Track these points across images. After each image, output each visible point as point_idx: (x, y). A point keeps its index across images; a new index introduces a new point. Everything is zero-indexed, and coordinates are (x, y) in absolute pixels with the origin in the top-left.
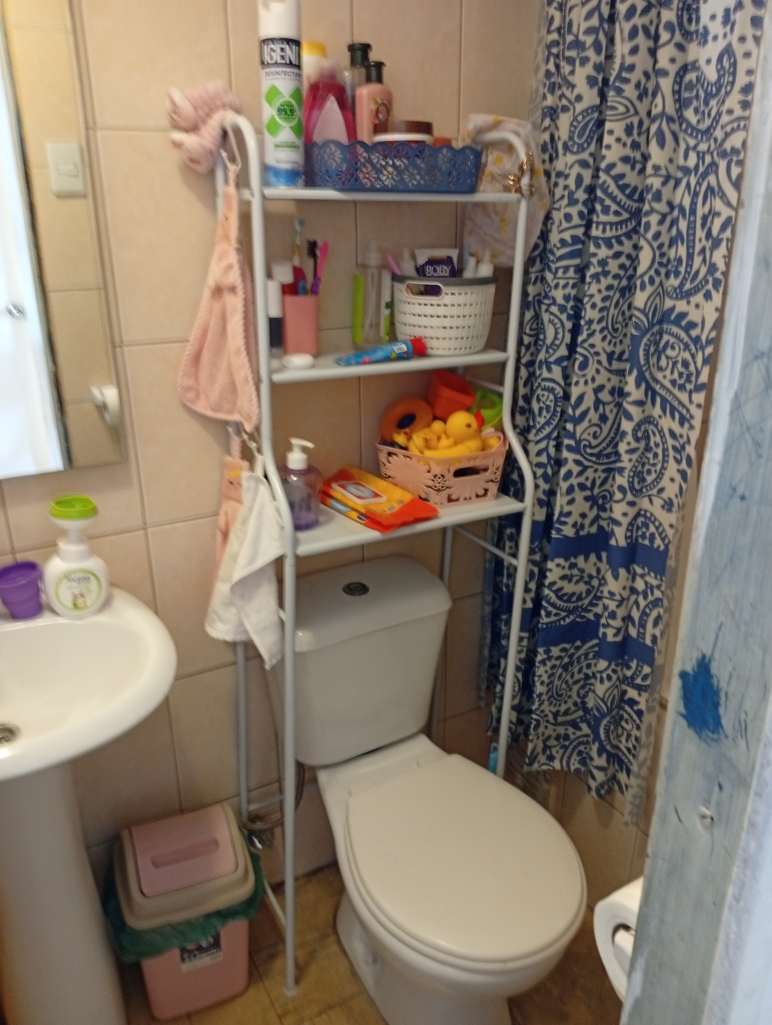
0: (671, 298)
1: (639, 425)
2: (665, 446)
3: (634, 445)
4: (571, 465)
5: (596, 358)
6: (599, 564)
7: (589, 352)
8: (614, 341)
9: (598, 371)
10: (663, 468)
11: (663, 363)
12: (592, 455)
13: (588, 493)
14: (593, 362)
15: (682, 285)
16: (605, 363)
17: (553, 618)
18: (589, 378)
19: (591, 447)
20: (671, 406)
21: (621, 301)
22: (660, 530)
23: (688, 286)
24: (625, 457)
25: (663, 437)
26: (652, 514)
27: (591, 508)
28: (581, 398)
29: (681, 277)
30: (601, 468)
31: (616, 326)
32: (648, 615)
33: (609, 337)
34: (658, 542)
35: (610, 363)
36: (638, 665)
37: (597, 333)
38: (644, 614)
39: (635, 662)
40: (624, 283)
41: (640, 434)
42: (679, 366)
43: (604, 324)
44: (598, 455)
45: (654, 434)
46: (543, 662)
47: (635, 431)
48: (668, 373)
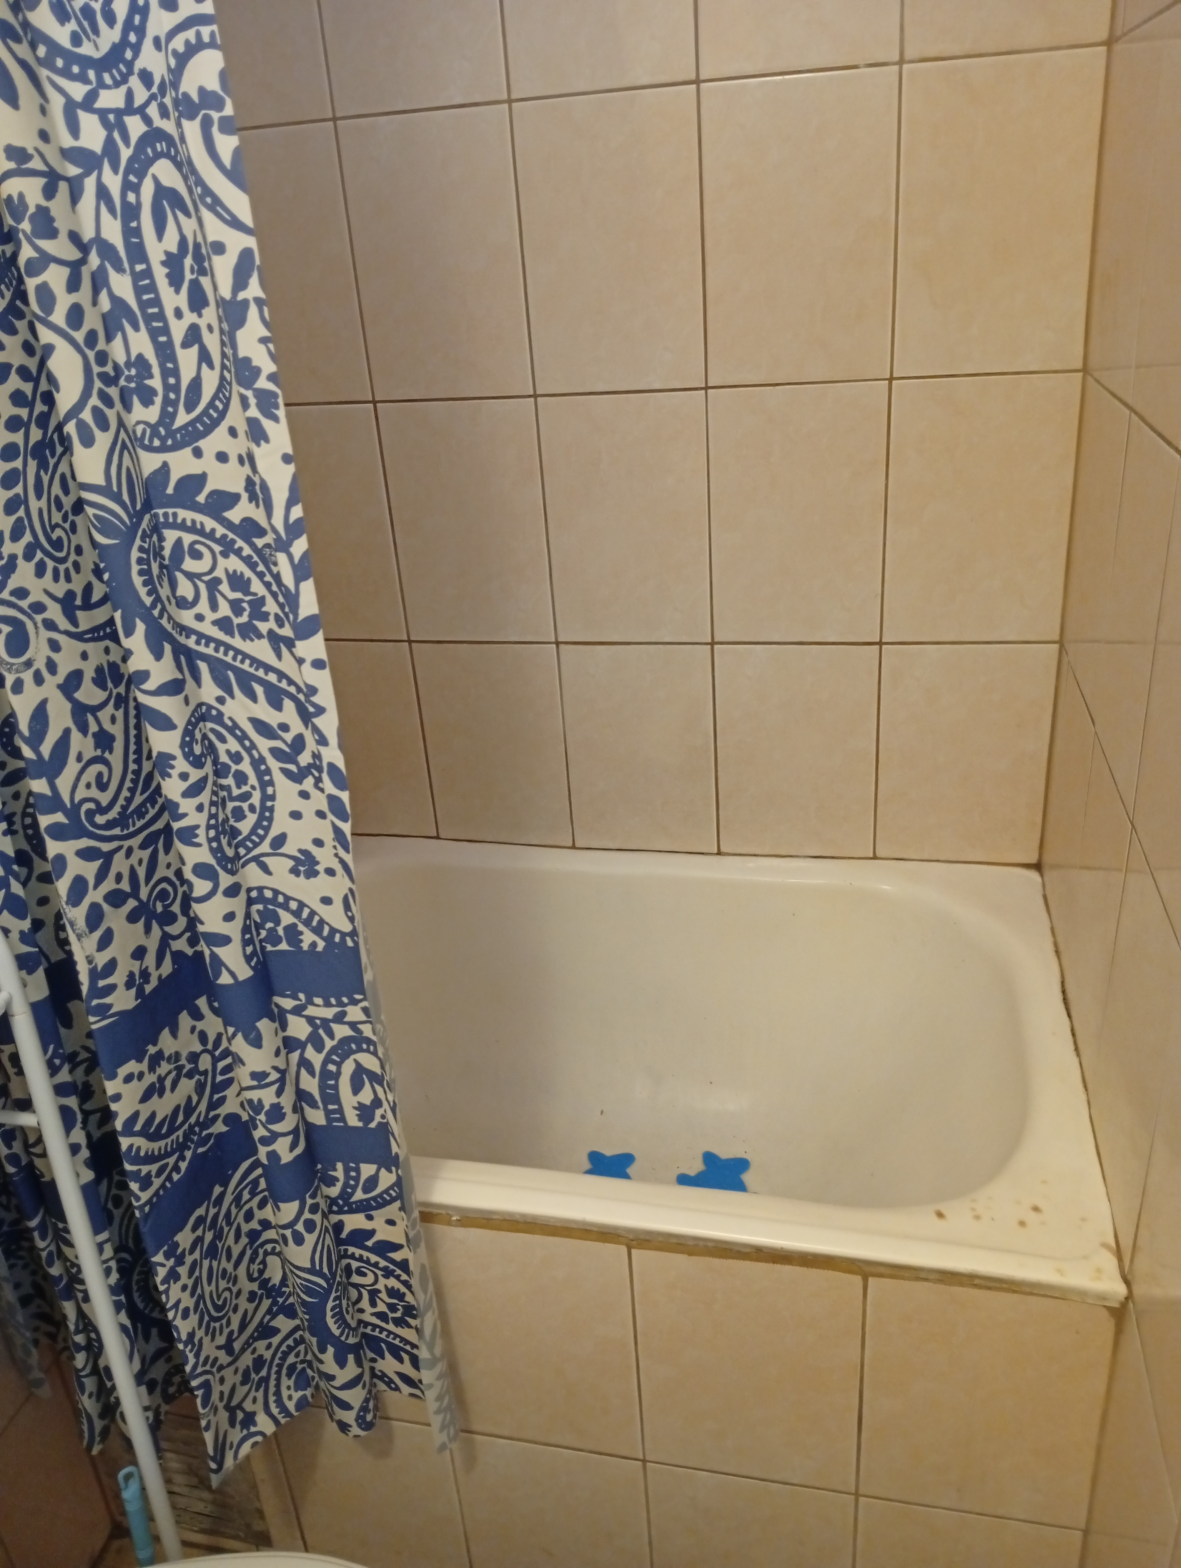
0: (150, 449)
1: (188, 732)
2: (254, 752)
3: (195, 775)
4: (76, 867)
5: (39, 618)
6: (200, 1025)
7: (21, 610)
8: (62, 568)
9: (55, 646)
10: (265, 797)
11: (185, 589)
12: (109, 825)
13: (132, 903)
14: (36, 628)
15: (167, 417)
16: (63, 623)
17: (157, 1182)
18: (40, 664)
19: (103, 810)
20: (238, 672)
21: (46, 479)
22: (305, 913)
23: (182, 418)
24: (187, 806)
25: (242, 738)
26: (276, 892)
27: (148, 930)
28: (40, 715)
29: (158, 400)
30: (135, 842)
31: (54, 536)
32: (337, 1075)
33: (50, 564)
34: (308, 938)
35: (74, 622)
36: (347, 1170)
37: (20, 561)
38: (328, 1079)
39: (339, 1166)
40: (36, 434)
41: (197, 749)
42: (224, 587)
43: (28, 538)
44: (121, 821)
45: (223, 740)
46: (173, 1275)
47: (186, 745)
48: (203, 606)
